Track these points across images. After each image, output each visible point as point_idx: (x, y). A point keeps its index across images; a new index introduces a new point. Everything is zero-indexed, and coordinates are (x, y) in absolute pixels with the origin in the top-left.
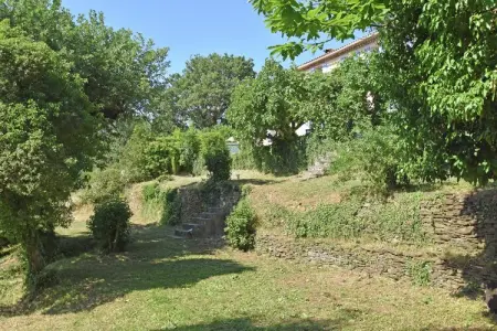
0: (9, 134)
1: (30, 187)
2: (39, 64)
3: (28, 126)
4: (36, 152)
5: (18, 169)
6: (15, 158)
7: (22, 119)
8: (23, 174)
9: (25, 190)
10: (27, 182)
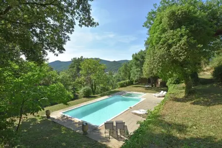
0: (174, 40)
1: (182, 58)
2: (185, 12)
3: (182, 36)
4: (184, 44)
5: (178, 51)
6: (176, 48)
7: (180, 33)
8: (180, 53)
9: (181, 59)
10: (181, 56)
